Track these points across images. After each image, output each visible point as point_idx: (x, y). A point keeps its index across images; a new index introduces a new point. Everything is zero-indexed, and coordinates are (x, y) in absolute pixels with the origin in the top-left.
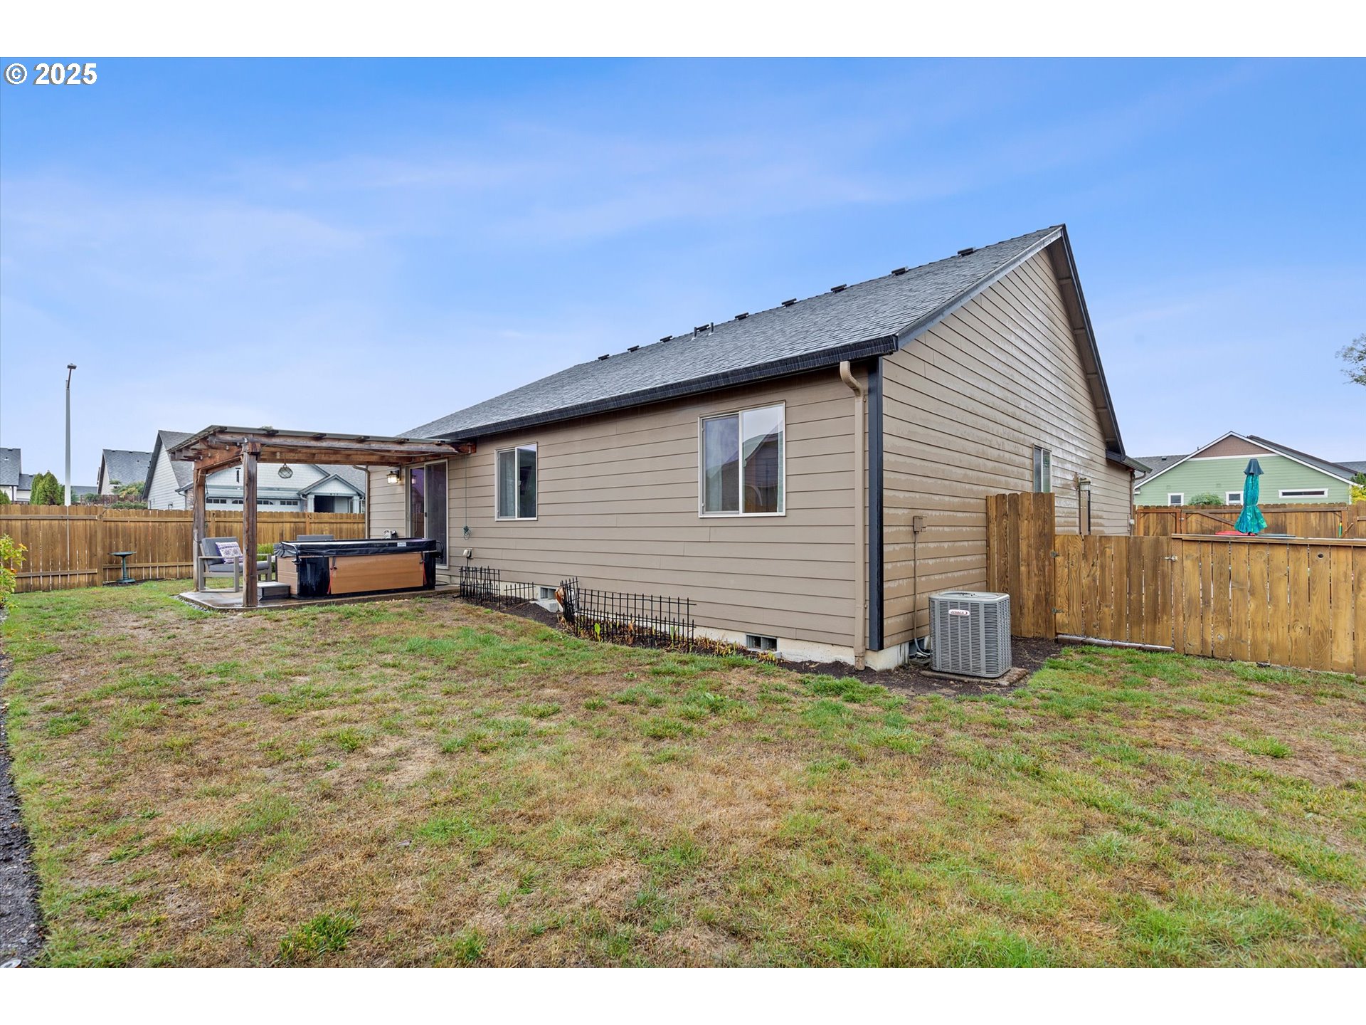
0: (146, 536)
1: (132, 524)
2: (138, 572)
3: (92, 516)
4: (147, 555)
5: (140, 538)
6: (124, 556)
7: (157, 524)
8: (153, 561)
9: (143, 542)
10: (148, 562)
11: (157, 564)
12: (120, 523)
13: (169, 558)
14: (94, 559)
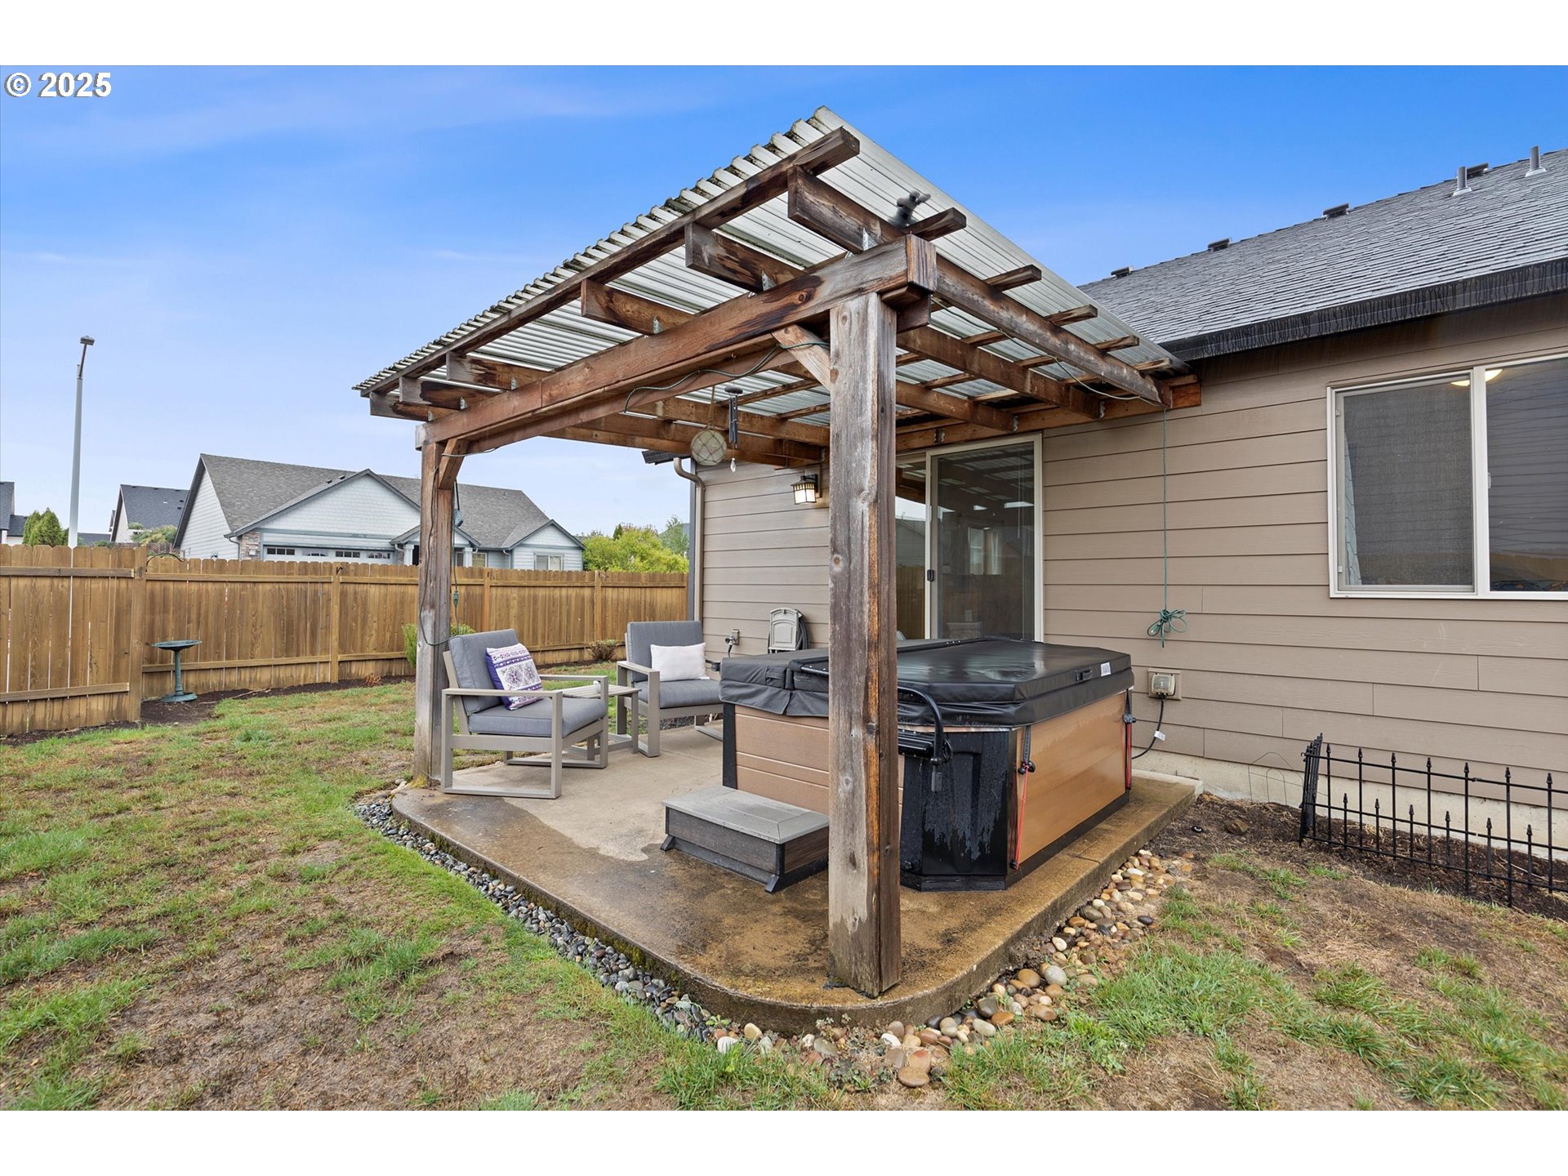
0: (219, 608)
1: (194, 586)
2: (203, 677)
3: (123, 571)
4: (218, 645)
5: (207, 612)
6: (177, 650)
7: (238, 586)
8: (228, 658)
9: (211, 619)
10: (220, 658)
11: (237, 662)
12: (171, 585)
13: (257, 651)
14: (123, 663)
